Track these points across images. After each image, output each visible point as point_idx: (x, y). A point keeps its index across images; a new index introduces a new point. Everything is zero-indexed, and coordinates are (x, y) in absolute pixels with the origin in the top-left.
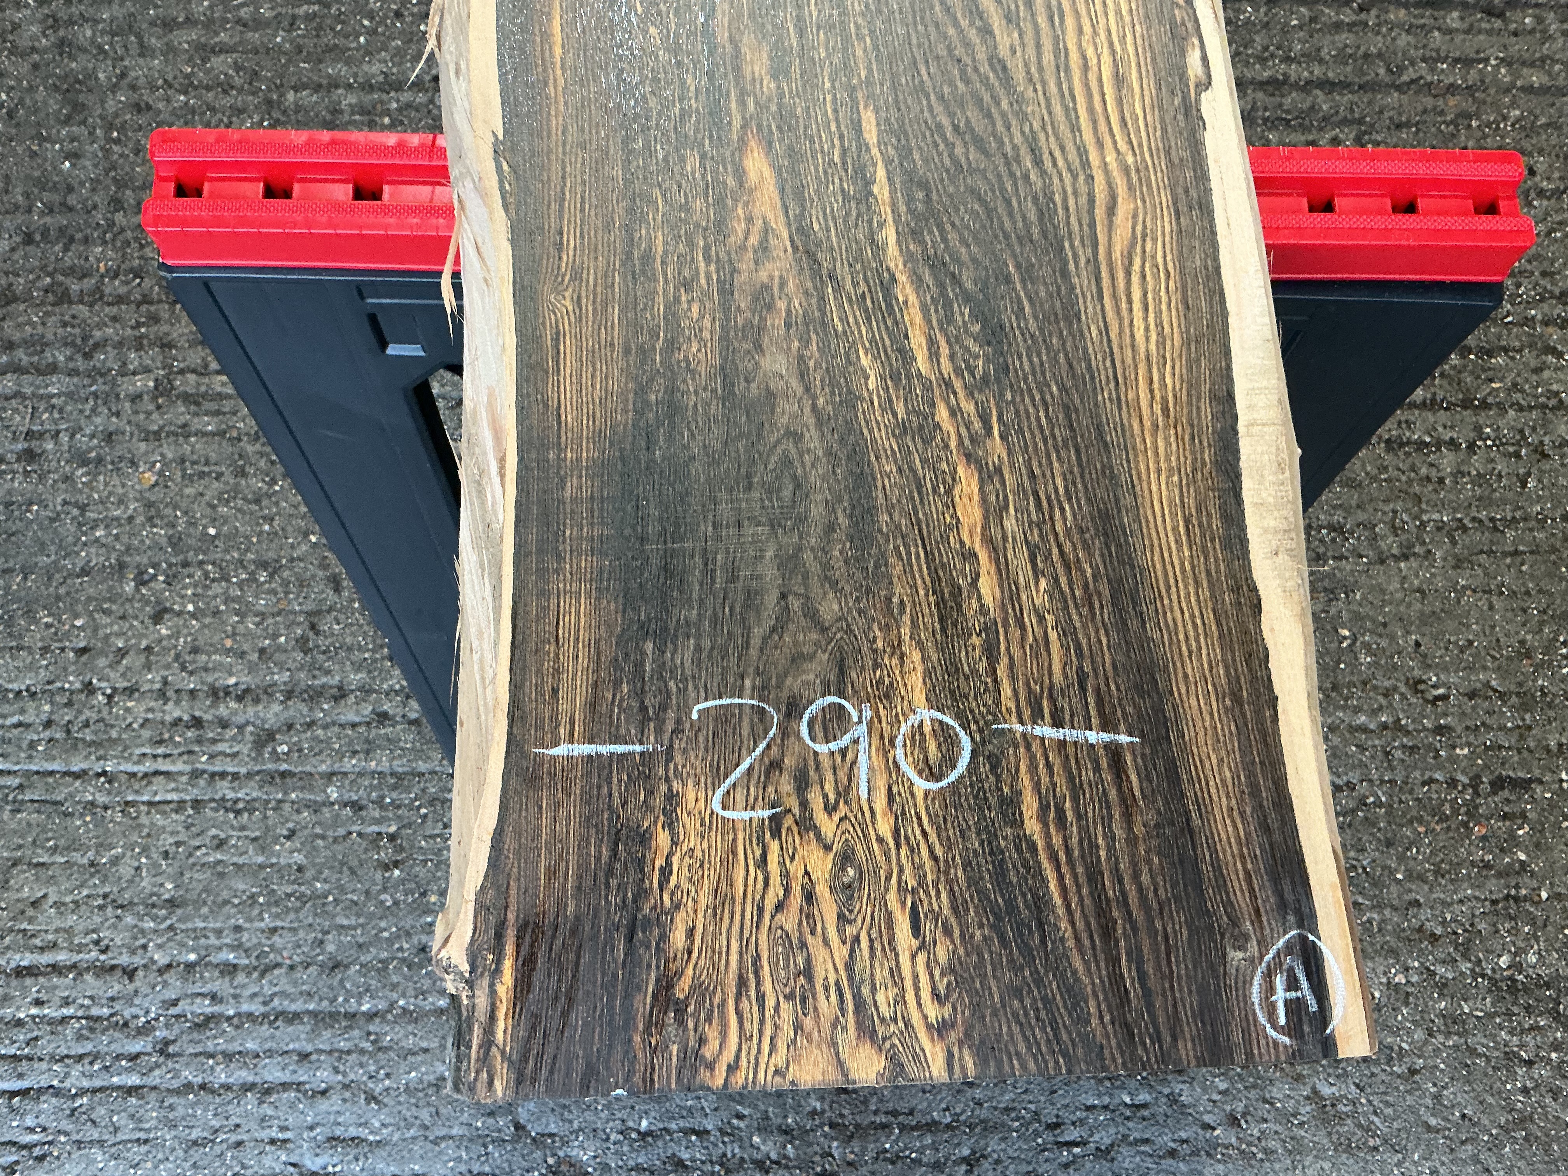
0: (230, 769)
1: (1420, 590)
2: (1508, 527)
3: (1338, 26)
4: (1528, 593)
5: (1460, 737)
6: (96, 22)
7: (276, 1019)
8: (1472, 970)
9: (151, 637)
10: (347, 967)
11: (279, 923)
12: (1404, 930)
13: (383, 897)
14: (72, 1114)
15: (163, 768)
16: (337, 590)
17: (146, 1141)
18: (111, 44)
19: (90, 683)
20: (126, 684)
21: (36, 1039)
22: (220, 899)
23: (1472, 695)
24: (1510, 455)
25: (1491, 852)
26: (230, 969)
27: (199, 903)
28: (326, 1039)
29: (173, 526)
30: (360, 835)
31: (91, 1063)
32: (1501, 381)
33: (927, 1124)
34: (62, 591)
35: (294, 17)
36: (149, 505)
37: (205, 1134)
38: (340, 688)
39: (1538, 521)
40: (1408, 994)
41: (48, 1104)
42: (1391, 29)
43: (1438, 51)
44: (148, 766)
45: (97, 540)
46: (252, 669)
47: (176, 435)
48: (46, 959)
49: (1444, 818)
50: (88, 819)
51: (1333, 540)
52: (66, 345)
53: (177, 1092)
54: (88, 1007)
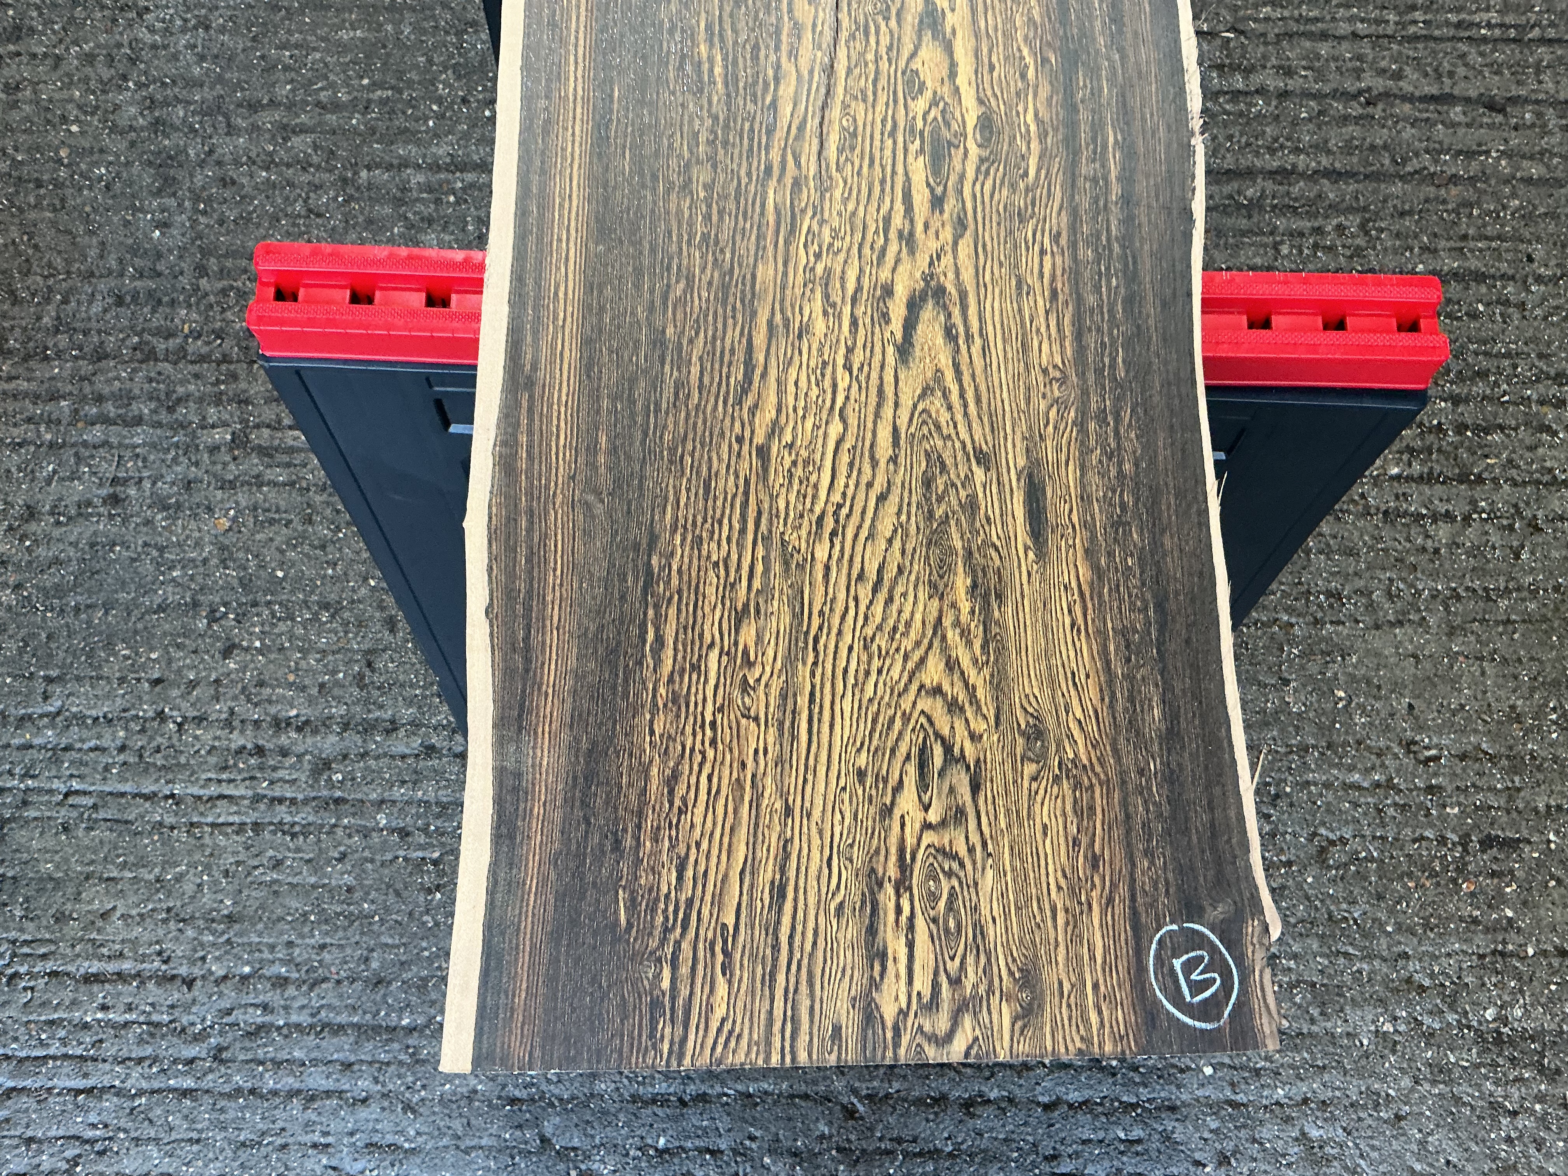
0: (288, 795)
1: (1415, 656)
2: (1501, 596)
3: (1345, 119)
4: (1519, 660)
5: (1450, 797)
6: (189, 103)
7: (322, 1030)
8: (1459, 1021)
9: (221, 671)
10: (389, 983)
11: (328, 940)
12: (1393, 981)
13: (425, 918)
14: (131, 1113)
15: (227, 792)
16: (392, 631)
17: (198, 1141)
18: (201, 123)
19: (163, 711)
20: (196, 713)
21: (101, 1041)
22: (274, 917)
23: (1463, 757)
24: (1504, 528)
25: (1478, 908)
26: (281, 982)
27: (255, 920)
28: (368, 1048)
29: (245, 569)
30: (405, 859)
31: (150, 1066)
32: (1497, 457)
33: (929, 1152)
34: (140, 626)
35: (369, 101)
36: (223, 548)
37: (252, 1137)
38: (393, 722)
39: (1531, 592)
40: (1395, 1043)
41: (109, 1103)
42: (1397, 122)
43: (1440, 143)
44: (213, 790)
45: (173, 580)
46: (311, 701)
47: (249, 484)
48: (112, 967)
49: (1433, 874)
50: (156, 838)
51: (1331, 606)
52: (151, 399)
53: (229, 1096)
54: (150, 1013)
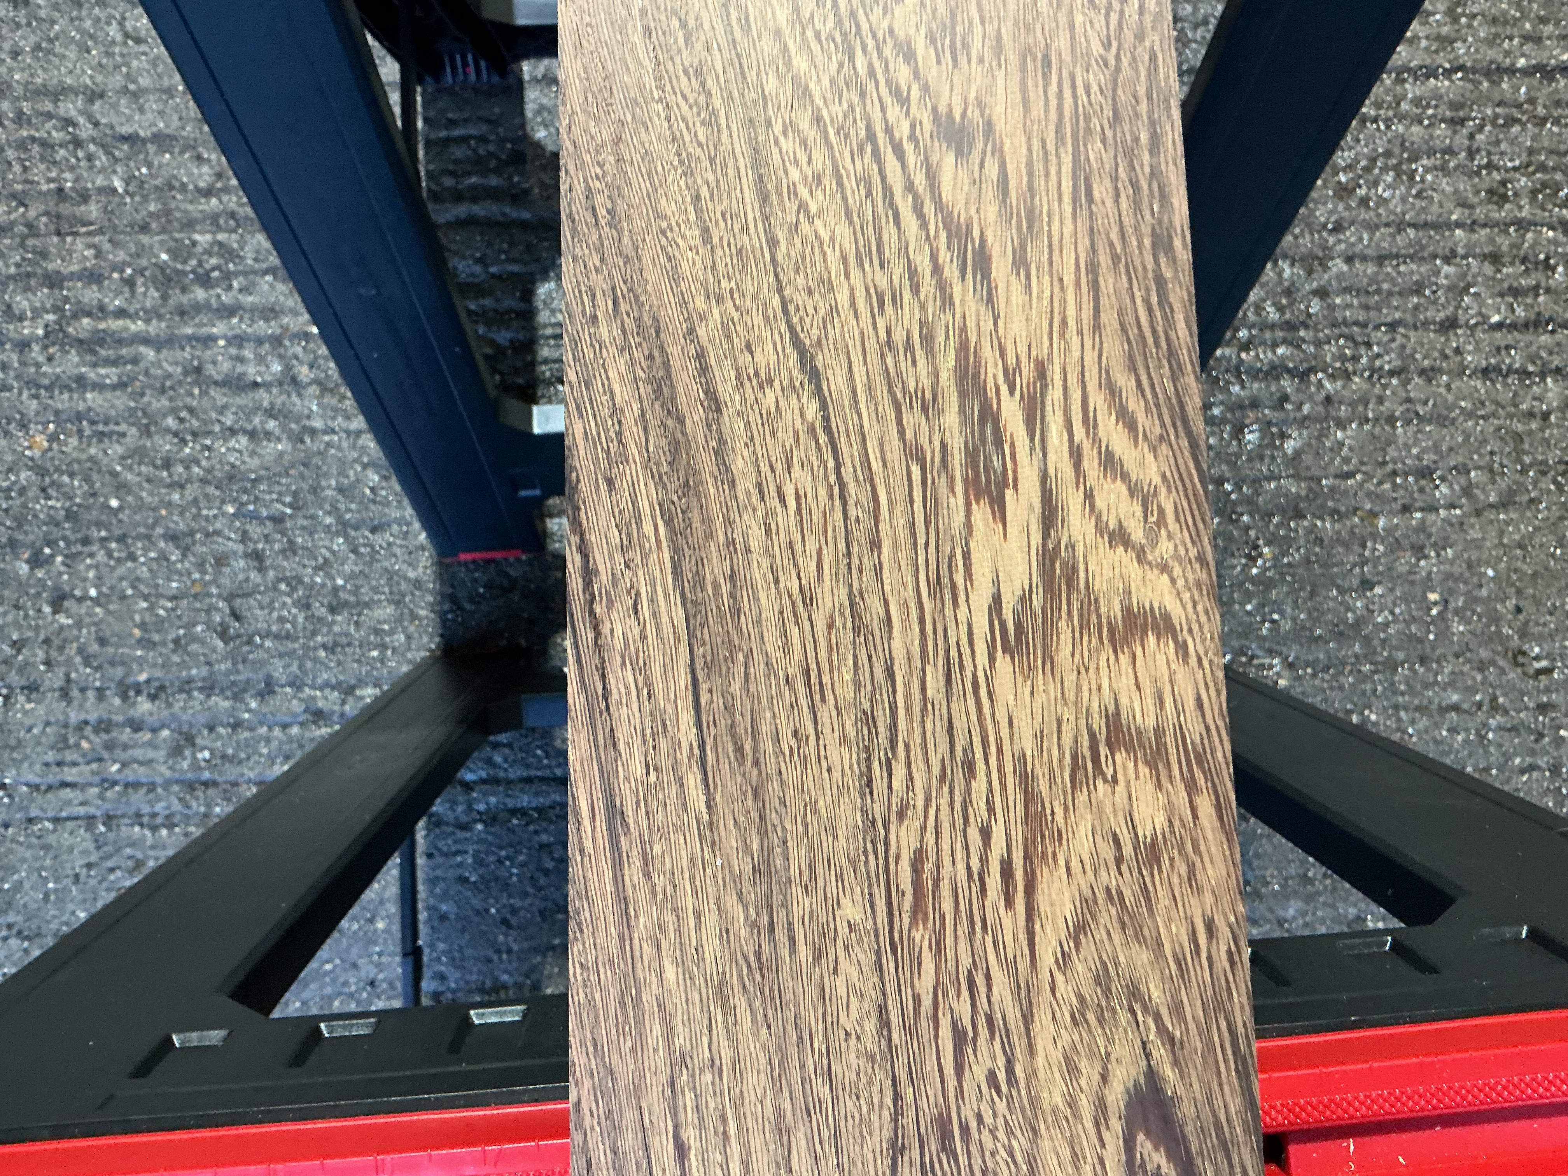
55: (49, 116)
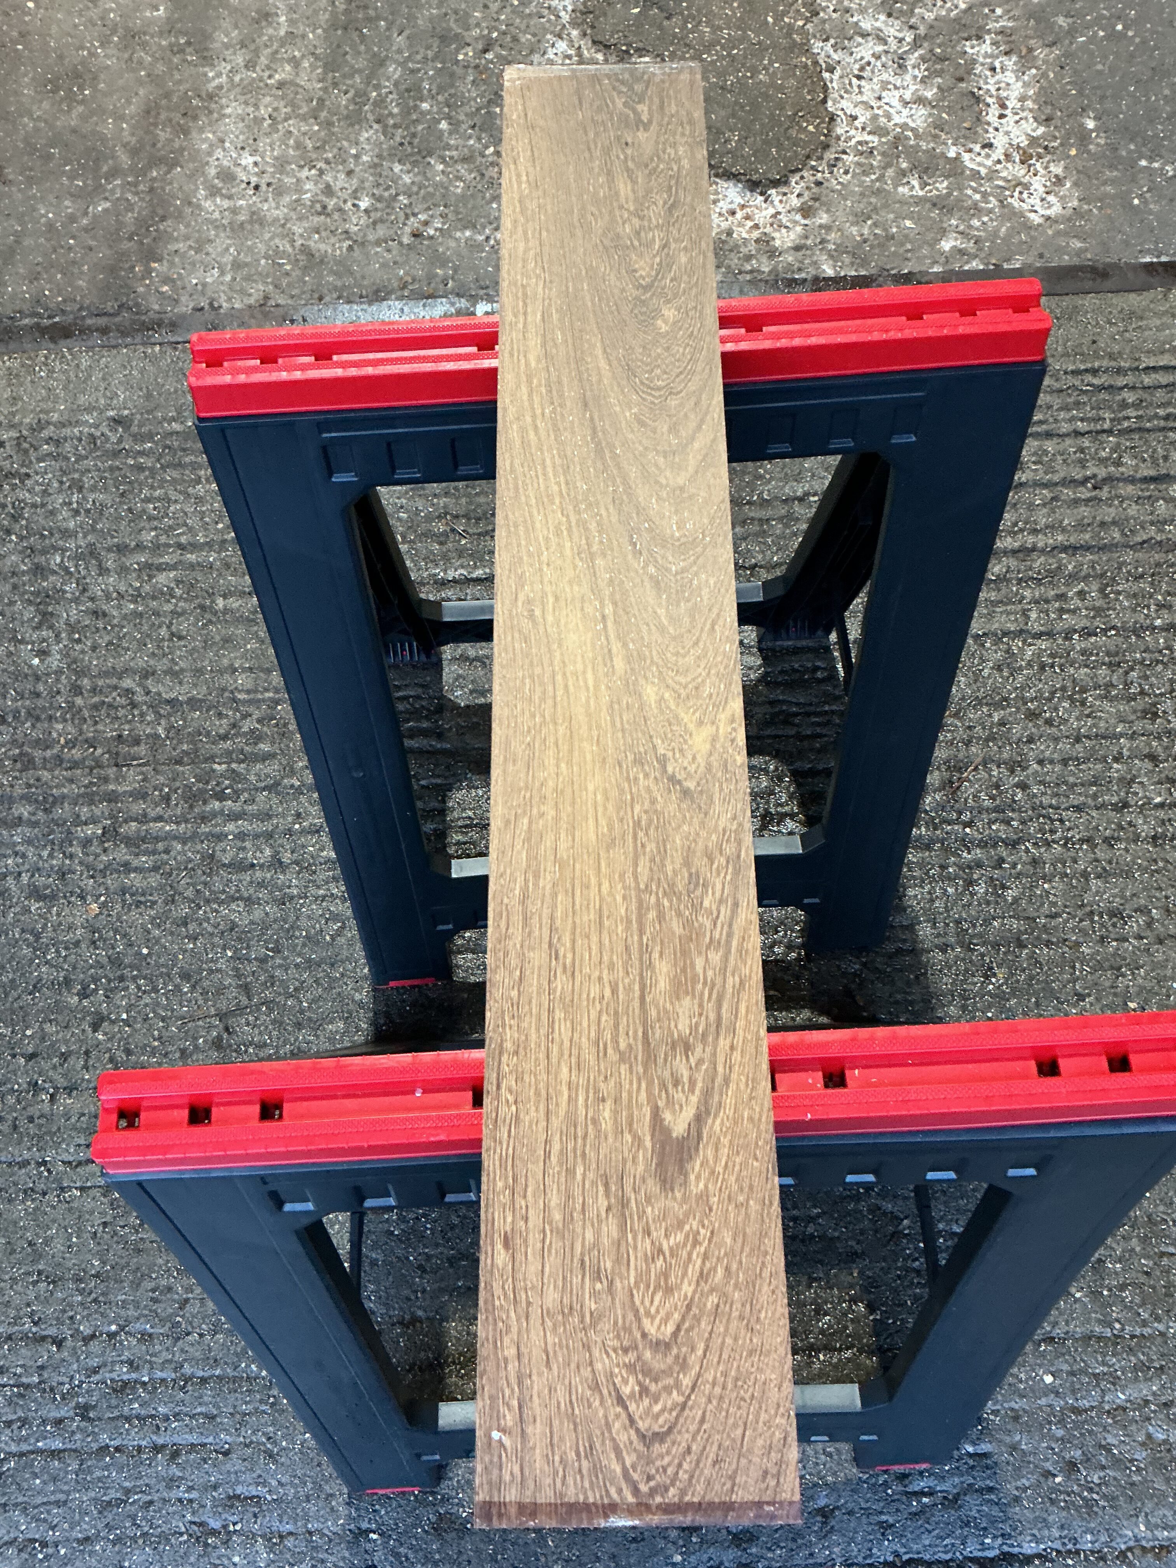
55: (116, 688)
